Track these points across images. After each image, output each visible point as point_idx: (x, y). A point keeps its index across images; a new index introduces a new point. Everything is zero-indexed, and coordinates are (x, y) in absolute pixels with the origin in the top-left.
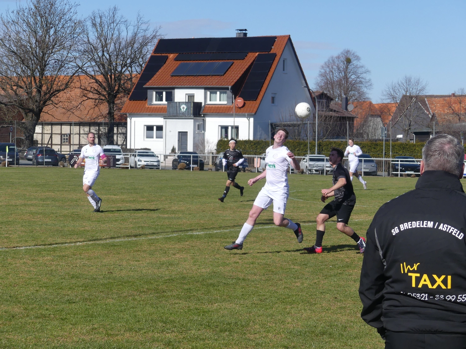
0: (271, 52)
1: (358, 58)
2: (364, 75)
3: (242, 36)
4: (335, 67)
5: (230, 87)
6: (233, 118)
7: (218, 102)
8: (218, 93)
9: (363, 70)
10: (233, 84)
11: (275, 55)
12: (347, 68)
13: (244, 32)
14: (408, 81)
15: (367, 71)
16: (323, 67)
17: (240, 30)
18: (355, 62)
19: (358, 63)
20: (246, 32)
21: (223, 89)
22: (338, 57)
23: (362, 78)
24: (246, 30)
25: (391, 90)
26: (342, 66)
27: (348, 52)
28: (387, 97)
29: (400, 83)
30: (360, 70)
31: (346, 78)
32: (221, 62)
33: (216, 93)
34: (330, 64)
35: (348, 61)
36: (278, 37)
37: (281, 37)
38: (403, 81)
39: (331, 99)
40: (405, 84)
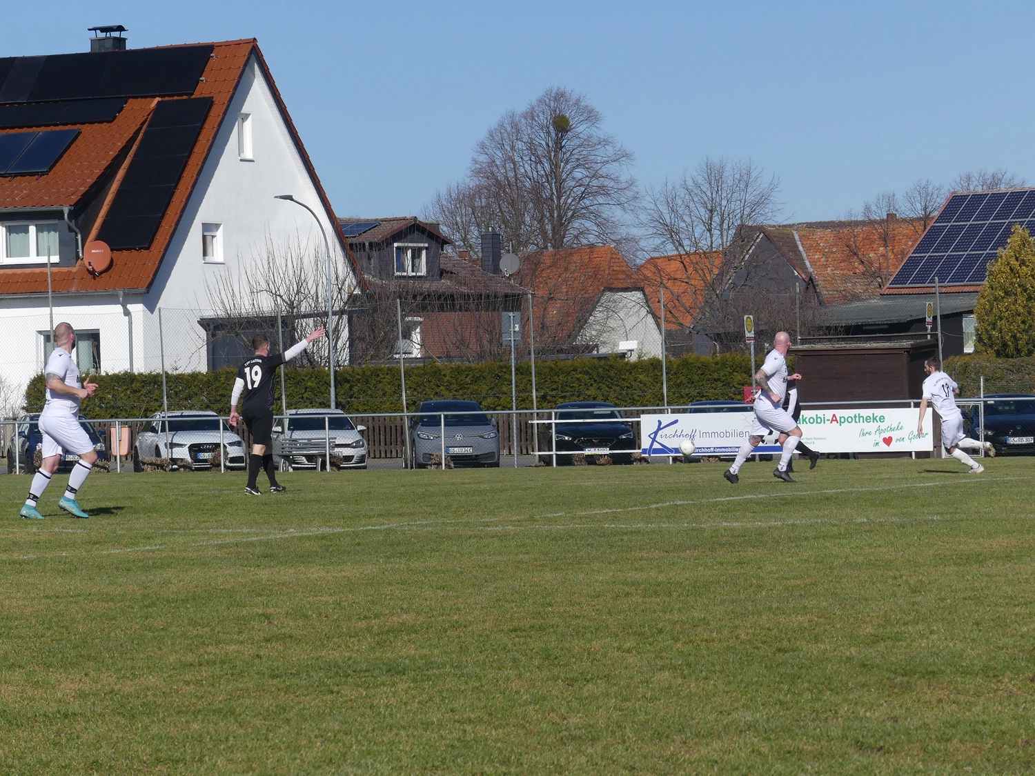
0: (197, 95)
1: (591, 116)
2: (612, 169)
3: (109, 46)
4: (520, 145)
5: (66, 210)
6: (46, 310)
7: (33, 259)
8: (32, 229)
9: (610, 151)
10: (75, 198)
11: (208, 103)
12: (559, 146)
13: (116, 34)
14: (715, 176)
15: (622, 156)
16: (483, 146)
17: (103, 30)
18: (581, 129)
19: (594, 131)
20: (124, 35)
21: (44, 218)
22: (531, 115)
23: (606, 177)
24: (120, 29)
25: (664, 209)
26: (542, 140)
27: (559, 96)
28: (651, 231)
29: (690, 183)
30: (601, 153)
31: (555, 174)
32: (42, 131)
33: (27, 231)
35: (561, 126)
36: (220, 45)
37: (228, 45)
38: (700, 180)
39: (443, 242)
40: (705, 187)
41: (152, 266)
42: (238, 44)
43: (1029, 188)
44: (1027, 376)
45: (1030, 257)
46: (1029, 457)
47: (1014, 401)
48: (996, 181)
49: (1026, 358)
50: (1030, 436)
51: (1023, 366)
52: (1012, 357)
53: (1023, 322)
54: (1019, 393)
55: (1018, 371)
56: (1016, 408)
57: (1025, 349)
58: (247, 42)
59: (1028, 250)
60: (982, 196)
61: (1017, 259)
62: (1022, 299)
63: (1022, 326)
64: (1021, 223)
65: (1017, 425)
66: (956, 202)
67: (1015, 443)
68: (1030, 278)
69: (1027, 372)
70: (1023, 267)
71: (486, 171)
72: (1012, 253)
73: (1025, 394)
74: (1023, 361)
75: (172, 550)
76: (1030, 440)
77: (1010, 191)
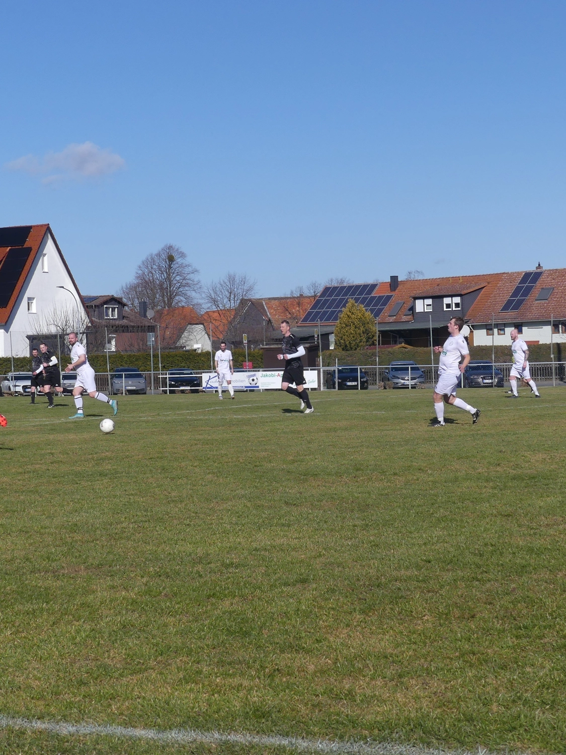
0: (25, 246)
1: (183, 255)
2: (191, 276)
4: (154, 267)
9: (190, 269)
11: (30, 249)
12: (170, 267)
14: (232, 279)
15: (195, 271)
16: (140, 267)
18: (179, 260)
19: (183, 261)
22: (159, 255)
23: (189, 279)
25: (212, 292)
26: (163, 265)
27: (170, 247)
28: (207, 301)
29: (222, 282)
30: (187, 270)
31: (169, 278)
34: (150, 262)
35: (171, 259)
36: (34, 226)
37: (37, 226)
38: (226, 281)
39: (124, 305)
40: (228, 283)
41: (7, 314)
42: (42, 226)
43: (355, 284)
44: (354, 358)
45: (355, 311)
46: (355, 390)
47: (349, 368)
48: (342, 281)
49: (354, 351)
51: (353, 354)
53: (353, 337)
54: (351, 365)
55: (351, 356)
56: (350, 371)
57: (354, 348)
58: (45, 225)
59: (355, 308)
60: (337, 288)
61: (350, 312)
62: (353, 327)
64: (352, 298)
65: (350, 377)
66: (327, 289)
67: (349, 385)
68: (356, 319)
69: (355, 356)
70: (354, 315)
71: (141, 277)
72: (348, 310)
73: (354, 365)
75: (15, 427)
76: (356, 383)
77: (348, 285)
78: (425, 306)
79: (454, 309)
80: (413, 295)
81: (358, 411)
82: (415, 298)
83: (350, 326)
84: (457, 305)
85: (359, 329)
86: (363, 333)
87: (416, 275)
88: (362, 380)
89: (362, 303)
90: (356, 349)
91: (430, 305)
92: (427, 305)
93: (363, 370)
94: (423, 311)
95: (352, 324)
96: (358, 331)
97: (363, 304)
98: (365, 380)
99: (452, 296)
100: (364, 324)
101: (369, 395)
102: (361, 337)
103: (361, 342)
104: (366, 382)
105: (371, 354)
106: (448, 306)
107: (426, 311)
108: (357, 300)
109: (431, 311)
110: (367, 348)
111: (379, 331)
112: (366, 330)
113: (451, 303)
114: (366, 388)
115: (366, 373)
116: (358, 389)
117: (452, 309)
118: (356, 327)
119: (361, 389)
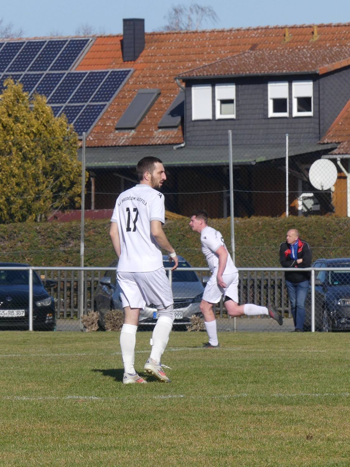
43: (27, 39)
44: (19, 244)
45: (24, 113)
46: (19, 332)
47: (5, 271)
49: (19, 224)
50: (22, 308)
51: (15, 233)
52: (4, 223)
53: (18, 184)
54: (10, 262)
55: (10, 237)
56: (6, 278)
57: (19, 214)
59: (23, 106)
61: (10, 115)
62: (16, 159)
63: (17, 189)
64: (15, 78)
65: (7, 296)
67: (5, 316)
68: (26, 136)
69: (20, 239)
70: (19, 124)
72: (5, 110)
73: (17, 263)
74: (15, 227)
76: (21, 313)
77: (6, 41)
78: (218, 104)
79: (295, 113)
80: (183, 72)
81: (26, 393)
82: (191, 82)
83: (10, 153)
84: (304, 103)
85: (34, 162)
86: (45, 174)
87: (194, 17)
88: (39, 304)
89: (44, 90)
90: (24, 218)
91: (230, 101)
92: (223, 102)
93: (43, 277)
94: (210, 117)
95: (14, 149)
96: (32, 170)
97: (47, 95)
98: (47, 303)
99: (290, 78)
100: (47, 149)
101: (56, 346)
102: (38, 184)
103: (37, 199)
104: (51, 309)
105: (64, 234)
106: (280, 105)
107: (218, 116)
108: (28, 83)
109: (233, 116)
110: (55, 217)
111: (88, 169)
112: (53, 166)
113: (285, 95)
114: (50, 327)
115: (49, 284)
116: (27, 328)
117: (291, 113)
118: (25, 158)
119: (35, 329)
